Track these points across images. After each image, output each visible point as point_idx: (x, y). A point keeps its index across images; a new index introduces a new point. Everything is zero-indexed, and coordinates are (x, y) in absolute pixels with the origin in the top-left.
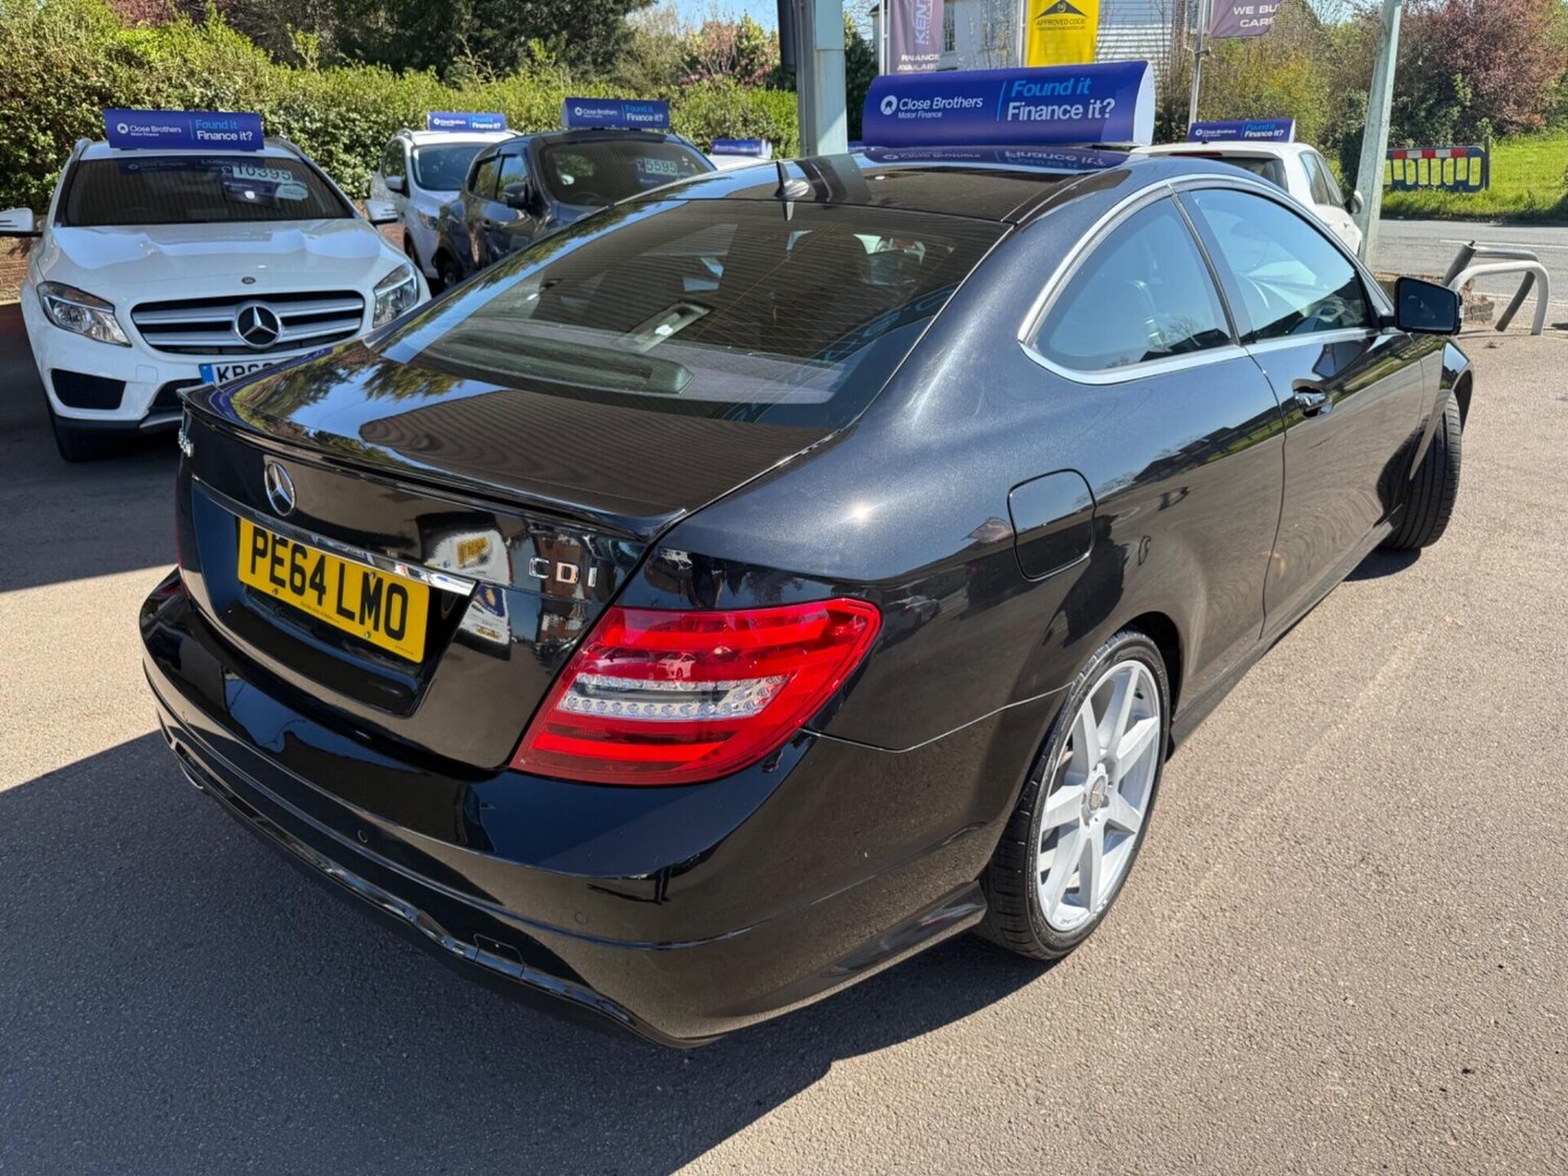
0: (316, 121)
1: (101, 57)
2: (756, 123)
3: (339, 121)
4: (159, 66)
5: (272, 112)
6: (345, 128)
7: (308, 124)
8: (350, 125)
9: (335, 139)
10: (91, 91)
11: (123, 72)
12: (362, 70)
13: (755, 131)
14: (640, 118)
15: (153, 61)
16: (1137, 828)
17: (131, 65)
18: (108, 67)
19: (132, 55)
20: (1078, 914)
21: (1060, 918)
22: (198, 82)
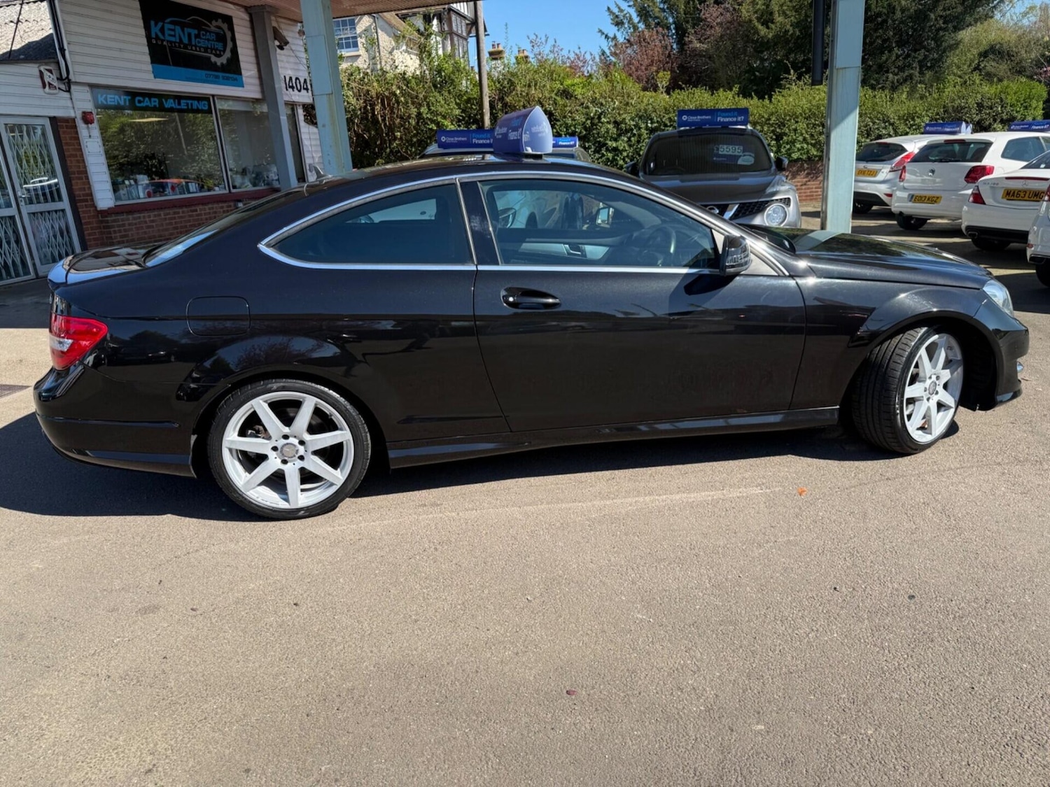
0: (655, 123)
1: (553, 95)
4: (580, 97)
5: (632, 119)
7: (649, 125)
11: (560, 101)
12: (690, 91)
14: (727, 120)
15: (577, 95)
16: (339, 484)
17: (567, 98)
18: (555, 99)
19: (568, 93)
20: (280, 503)
21: (257, 495)
22: (597, 104)
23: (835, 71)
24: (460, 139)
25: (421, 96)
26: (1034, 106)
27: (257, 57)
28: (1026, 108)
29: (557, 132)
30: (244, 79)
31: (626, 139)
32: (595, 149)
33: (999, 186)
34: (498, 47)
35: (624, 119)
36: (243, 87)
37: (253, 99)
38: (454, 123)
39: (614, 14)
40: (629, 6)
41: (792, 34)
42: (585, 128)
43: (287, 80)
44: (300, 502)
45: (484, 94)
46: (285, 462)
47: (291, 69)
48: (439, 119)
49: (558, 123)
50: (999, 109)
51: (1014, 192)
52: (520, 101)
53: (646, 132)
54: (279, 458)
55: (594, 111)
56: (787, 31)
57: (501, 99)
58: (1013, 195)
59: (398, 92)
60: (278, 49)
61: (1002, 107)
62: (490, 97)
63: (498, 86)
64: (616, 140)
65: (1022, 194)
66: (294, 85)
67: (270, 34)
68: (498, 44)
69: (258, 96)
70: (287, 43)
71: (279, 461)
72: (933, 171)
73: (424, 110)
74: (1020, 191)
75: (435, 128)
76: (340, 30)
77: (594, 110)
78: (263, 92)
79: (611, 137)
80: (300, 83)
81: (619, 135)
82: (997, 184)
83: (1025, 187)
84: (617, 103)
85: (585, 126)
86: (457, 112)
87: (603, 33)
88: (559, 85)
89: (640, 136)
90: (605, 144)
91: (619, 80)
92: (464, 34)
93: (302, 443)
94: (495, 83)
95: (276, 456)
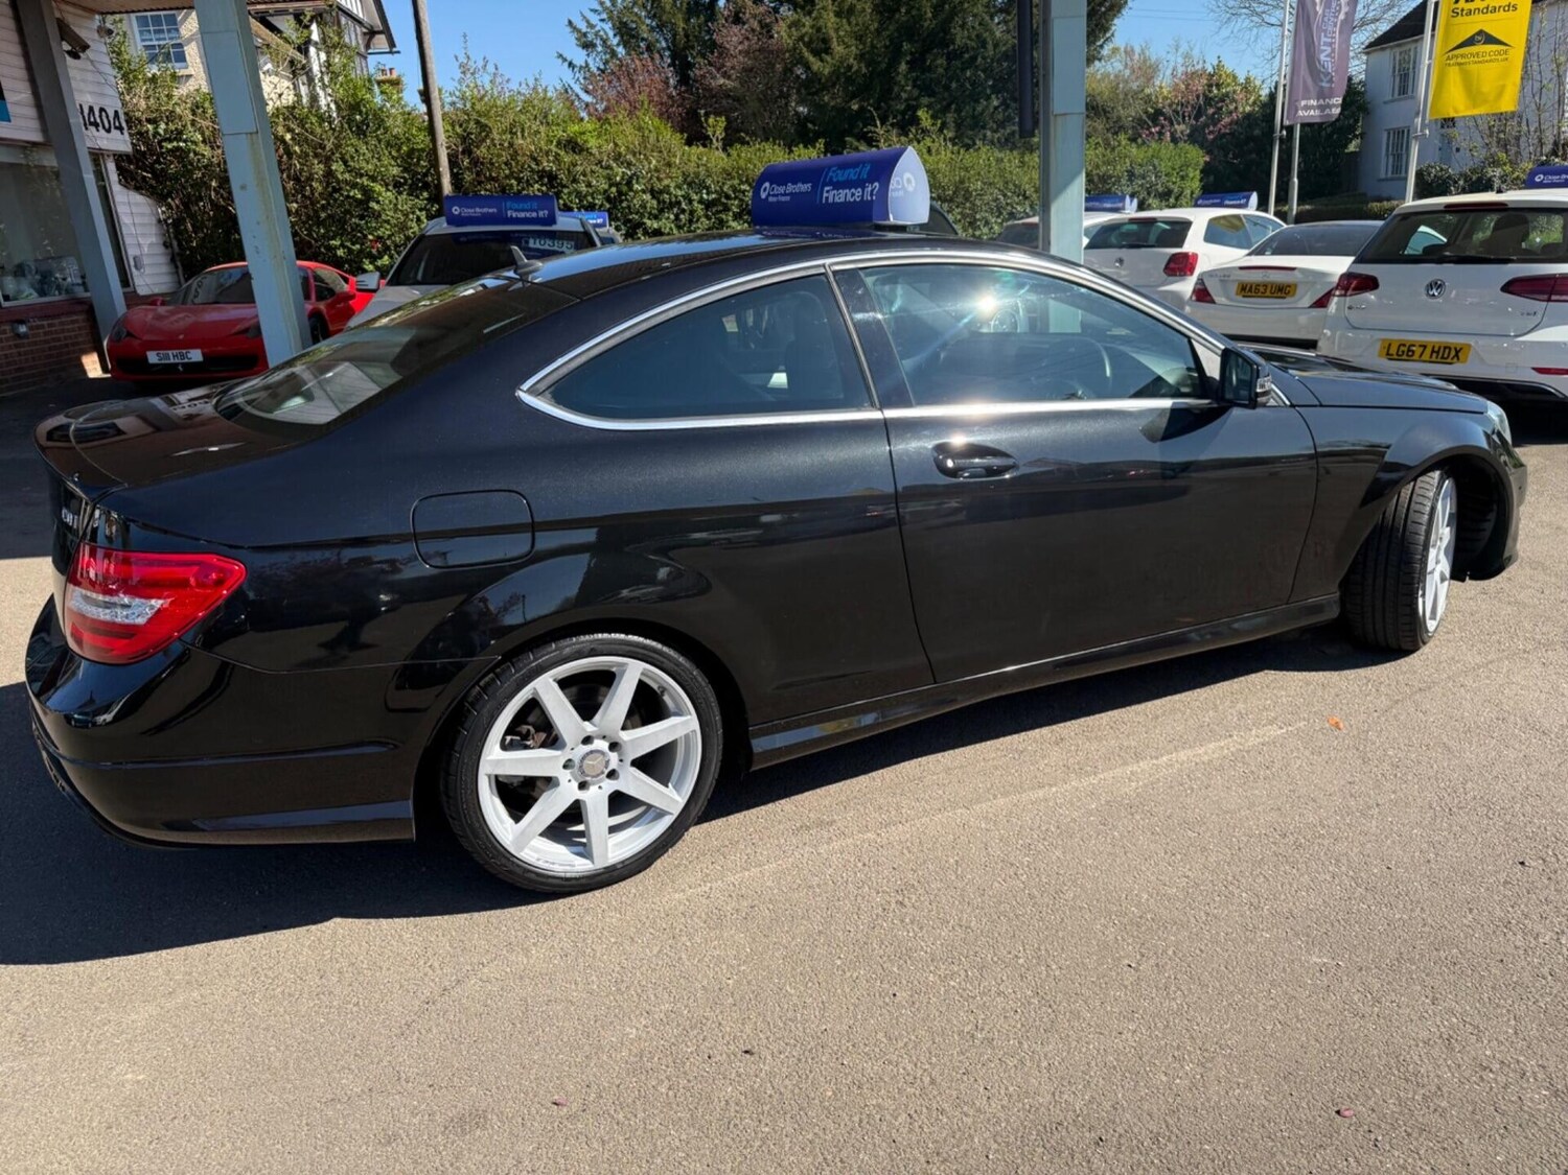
0: (712, 193)
1: (553, 147)
2: (1144, 177)
3: (731, 193)
4: (594, 151)
5: (679, 187)
6: (736, 198)
7: (705, 196)
8: (741, 196)
9: (727, 209)
10: (542, 174)
11: (567, 158)
12: (757, 146)
13: (1142, 185)
15: (591, 148)
16: (676, 810)
17: (574, 152)
18: (557, 154)
19: (576, 143)
20: (576, 863)
21: (536, 856)
22: (622, 163)
23: (1052, 118)
24: (485, 210)
25: (329, 146)
26: (1191, 175)
27: (29, 68)
28: (1183, 178)
29: (565, 205)
30: (9, 106)
31: (672, 217)
32: (627, 231)
33: (1231, 278)
34: (391, 73)
35: (668, 186)
36: (9, 121)
37: (28, 142)
38: (390, 188)
39: (579, 31)
40: (602, 20)
41: (857, 71)
42: (608, 199)
43: (86, 111)
44: (610, 855)
45: (439, 143)
46: (583, 786)
47: (90, 93)
48: (365, 181)
49: (566, 191)
50: (1153, 178)
51: (1251, 287)
52: (499, 156)
53: (700, 206)
54: (576, 779)
55: (620, 174)
56: (850, 67)
57: (468, 152)
58: (1250, 290)
59: (288, 137)
60: (68, 58)
61: (1156, 177)
62: (448, 148)
63: (459, 130)
64: (656, 217)
65: (1262, 289)
66: (98, 120)
67: (53, 31)
68: (391, 70)
69: (36, 136)
70: (85, 47)
71: (575, 785)
72: (1121, 261)
73: (337, 167)
74: (1259, 285)
75: (359, 196)
76: (149, 31)
77: (620, 171)
78: (44, 130)
79: (650, 213)
80: (107, 117)
81: (661, 211)
82: (1229, 276)
83: (1265, 279)
84: (654, 162)
85: (609, 196)
86: (395, 171)
87: (565, 60)
88: (561, 133)
89: (692, 213)
90: (641, 224)
91: (651, 128)
92: (362, 49)
93: (614, 746)
94: (453, 126)
95: (569, 777)
